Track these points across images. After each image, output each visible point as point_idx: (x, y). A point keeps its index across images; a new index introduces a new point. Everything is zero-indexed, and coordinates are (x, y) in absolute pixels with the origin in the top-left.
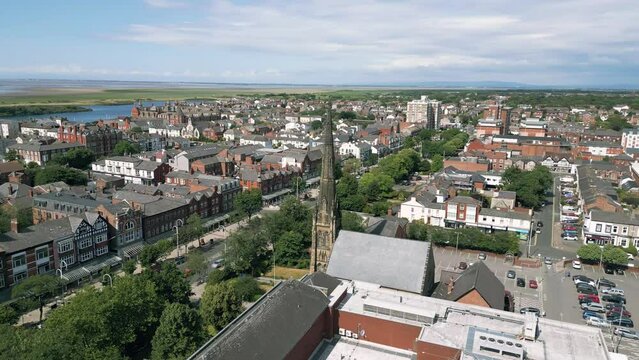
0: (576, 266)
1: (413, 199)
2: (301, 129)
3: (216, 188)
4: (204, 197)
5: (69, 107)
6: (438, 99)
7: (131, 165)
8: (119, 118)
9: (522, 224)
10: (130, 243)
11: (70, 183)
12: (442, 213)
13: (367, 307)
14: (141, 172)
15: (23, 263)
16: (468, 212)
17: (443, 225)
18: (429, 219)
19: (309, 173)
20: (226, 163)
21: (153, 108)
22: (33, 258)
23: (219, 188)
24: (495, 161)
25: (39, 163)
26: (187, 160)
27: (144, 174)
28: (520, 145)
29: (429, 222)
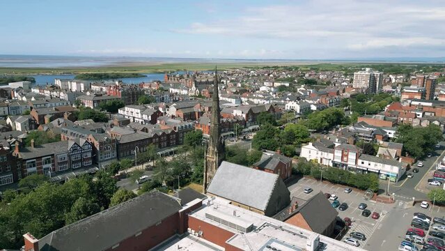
0: (423, 206)
1: (310, 144)
2: (270, 91)
3: (175, 128)
4: (164, 134)
5: (133, 74)
6: (380, 71)
7: (139, 111)
8: (155, 81)
9: (392, 169)
10: (107, 160)
11: (96, 120)
12: (330, 156)
13: (208, 216)
14: (144, 115)
15: (34, 166)
16: (349, 157)
17: (331, 165)
18: (321, 159)
19: (252, 121)
20: (199, 113)
21: (178, 76)
22: (41, 164)
23: (177, 128)
24: (405, 119)
25: (92, 108)
26: (175, 109)
27: (145, 117)
28: (434, 107)
29: (321, 162)
